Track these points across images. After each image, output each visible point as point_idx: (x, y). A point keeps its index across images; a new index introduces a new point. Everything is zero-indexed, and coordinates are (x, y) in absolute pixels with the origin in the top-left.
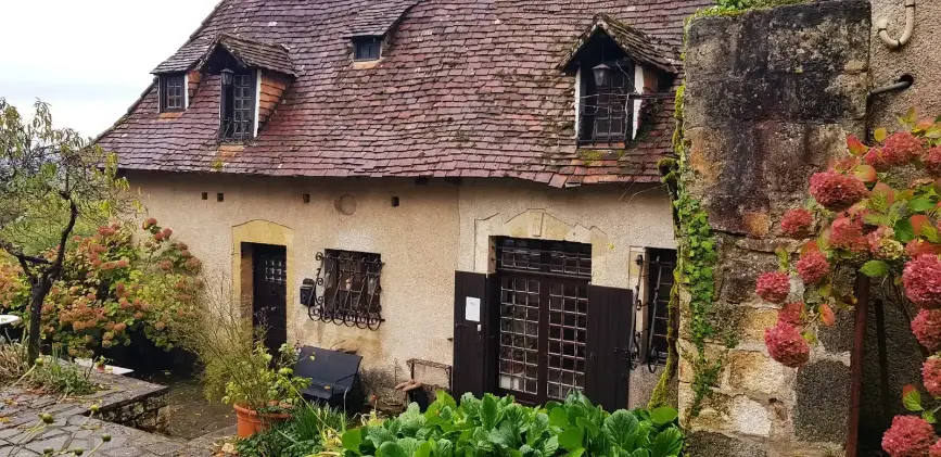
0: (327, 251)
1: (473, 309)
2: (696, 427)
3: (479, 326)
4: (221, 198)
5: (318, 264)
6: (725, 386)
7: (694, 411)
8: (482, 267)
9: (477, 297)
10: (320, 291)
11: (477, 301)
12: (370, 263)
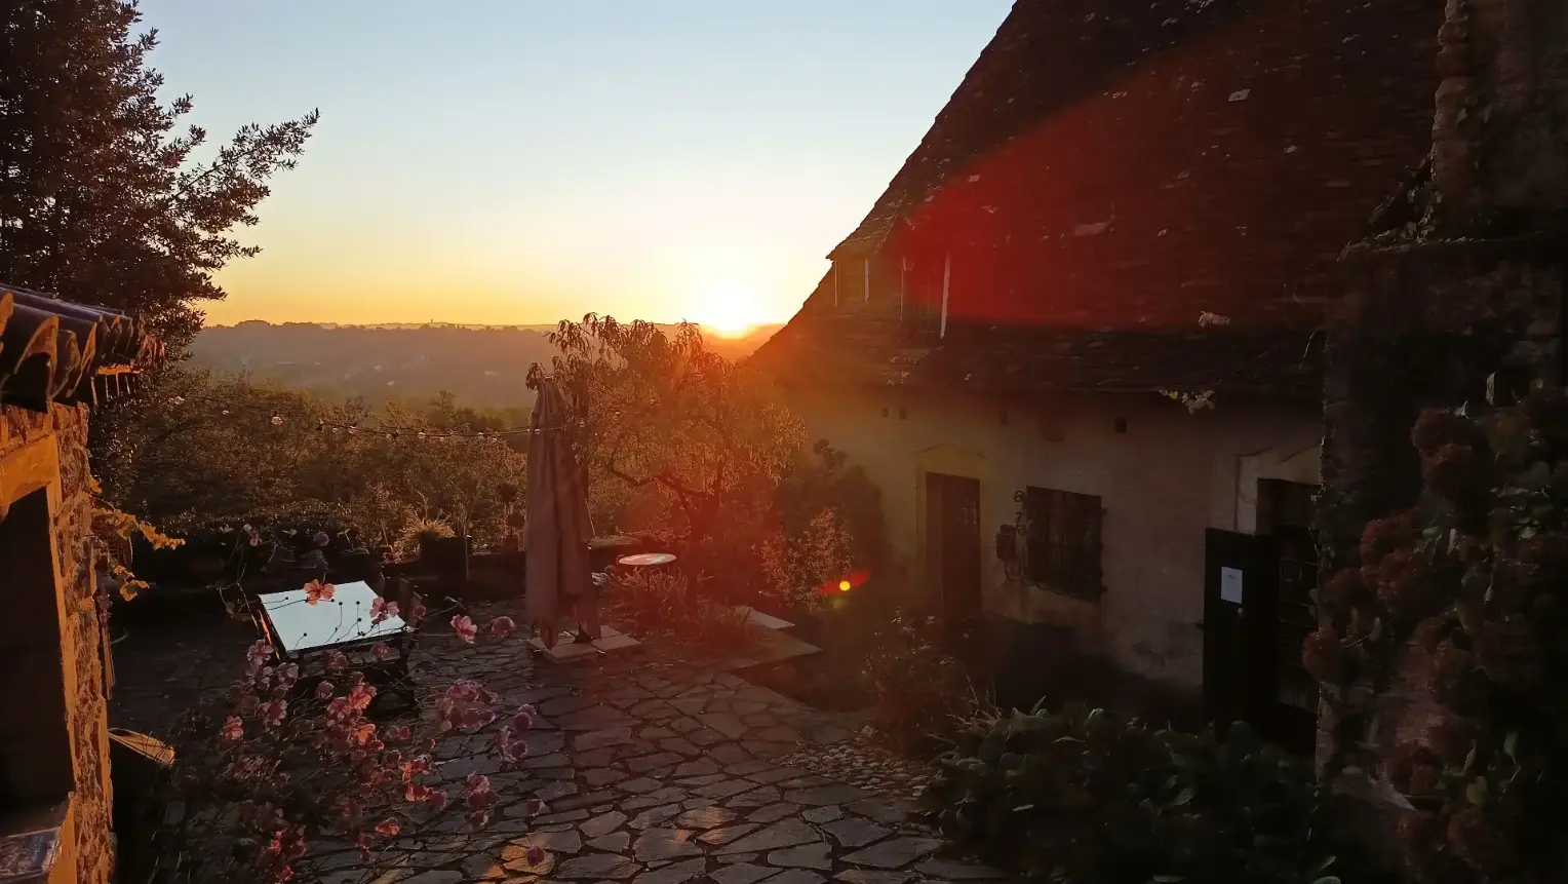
0: (1030, 489)
1: (1232, 585)
2: (1337, 789)
3: (1240, 610)
4: (903, 416)
5: (1019, 506)
6: (1372, 743)
7: (1335, 767)
8: (1248, 524)
9: (1239, 568)
10: (1021, 541)
11: (1239, 574)
12: (1087, 510)
